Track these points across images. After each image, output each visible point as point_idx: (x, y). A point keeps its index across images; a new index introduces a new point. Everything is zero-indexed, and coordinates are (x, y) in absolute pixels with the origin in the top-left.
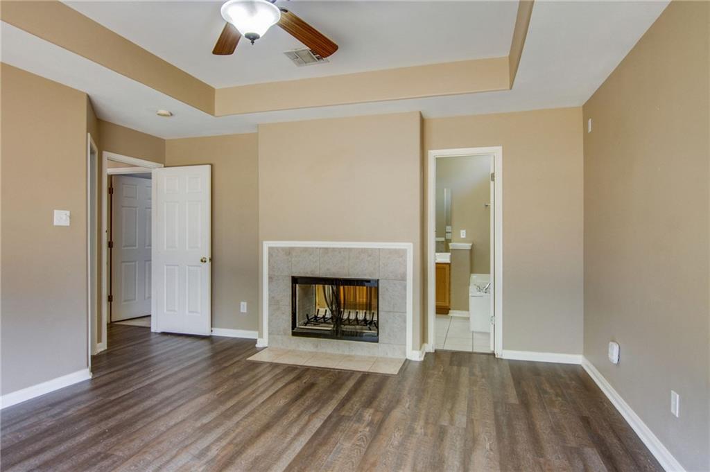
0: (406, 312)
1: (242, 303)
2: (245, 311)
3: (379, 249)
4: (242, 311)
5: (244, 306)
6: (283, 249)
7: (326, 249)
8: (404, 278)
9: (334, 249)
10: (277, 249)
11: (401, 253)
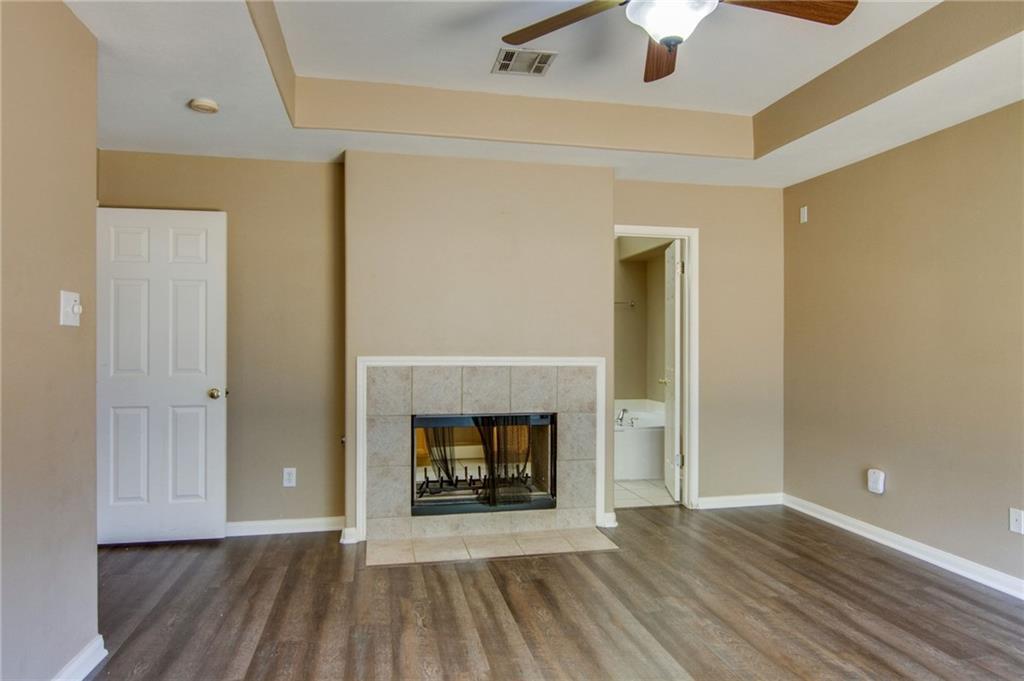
0: (595, 459)
1: (286, 470)
2: (293, 484)
3: (557, 367)
4: (286, 484)
5: (289, 474)
6: (396, 370)
7: (474, 369)
8: (592, 408)
9: (485, 369)
10: (384, 369)
11: (589, 373)
